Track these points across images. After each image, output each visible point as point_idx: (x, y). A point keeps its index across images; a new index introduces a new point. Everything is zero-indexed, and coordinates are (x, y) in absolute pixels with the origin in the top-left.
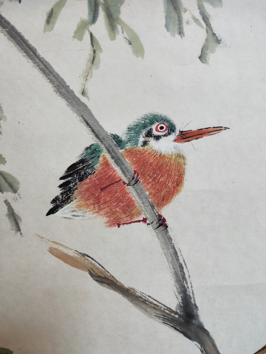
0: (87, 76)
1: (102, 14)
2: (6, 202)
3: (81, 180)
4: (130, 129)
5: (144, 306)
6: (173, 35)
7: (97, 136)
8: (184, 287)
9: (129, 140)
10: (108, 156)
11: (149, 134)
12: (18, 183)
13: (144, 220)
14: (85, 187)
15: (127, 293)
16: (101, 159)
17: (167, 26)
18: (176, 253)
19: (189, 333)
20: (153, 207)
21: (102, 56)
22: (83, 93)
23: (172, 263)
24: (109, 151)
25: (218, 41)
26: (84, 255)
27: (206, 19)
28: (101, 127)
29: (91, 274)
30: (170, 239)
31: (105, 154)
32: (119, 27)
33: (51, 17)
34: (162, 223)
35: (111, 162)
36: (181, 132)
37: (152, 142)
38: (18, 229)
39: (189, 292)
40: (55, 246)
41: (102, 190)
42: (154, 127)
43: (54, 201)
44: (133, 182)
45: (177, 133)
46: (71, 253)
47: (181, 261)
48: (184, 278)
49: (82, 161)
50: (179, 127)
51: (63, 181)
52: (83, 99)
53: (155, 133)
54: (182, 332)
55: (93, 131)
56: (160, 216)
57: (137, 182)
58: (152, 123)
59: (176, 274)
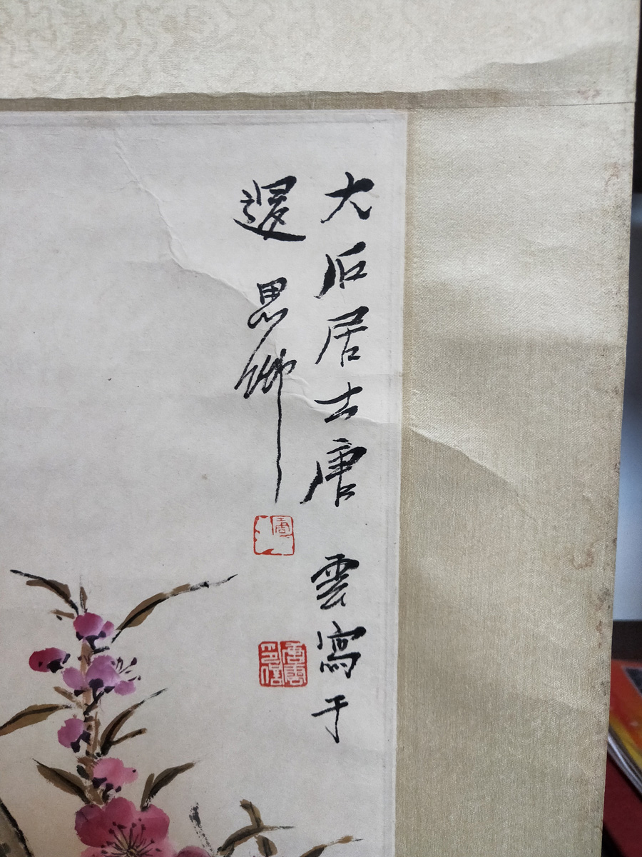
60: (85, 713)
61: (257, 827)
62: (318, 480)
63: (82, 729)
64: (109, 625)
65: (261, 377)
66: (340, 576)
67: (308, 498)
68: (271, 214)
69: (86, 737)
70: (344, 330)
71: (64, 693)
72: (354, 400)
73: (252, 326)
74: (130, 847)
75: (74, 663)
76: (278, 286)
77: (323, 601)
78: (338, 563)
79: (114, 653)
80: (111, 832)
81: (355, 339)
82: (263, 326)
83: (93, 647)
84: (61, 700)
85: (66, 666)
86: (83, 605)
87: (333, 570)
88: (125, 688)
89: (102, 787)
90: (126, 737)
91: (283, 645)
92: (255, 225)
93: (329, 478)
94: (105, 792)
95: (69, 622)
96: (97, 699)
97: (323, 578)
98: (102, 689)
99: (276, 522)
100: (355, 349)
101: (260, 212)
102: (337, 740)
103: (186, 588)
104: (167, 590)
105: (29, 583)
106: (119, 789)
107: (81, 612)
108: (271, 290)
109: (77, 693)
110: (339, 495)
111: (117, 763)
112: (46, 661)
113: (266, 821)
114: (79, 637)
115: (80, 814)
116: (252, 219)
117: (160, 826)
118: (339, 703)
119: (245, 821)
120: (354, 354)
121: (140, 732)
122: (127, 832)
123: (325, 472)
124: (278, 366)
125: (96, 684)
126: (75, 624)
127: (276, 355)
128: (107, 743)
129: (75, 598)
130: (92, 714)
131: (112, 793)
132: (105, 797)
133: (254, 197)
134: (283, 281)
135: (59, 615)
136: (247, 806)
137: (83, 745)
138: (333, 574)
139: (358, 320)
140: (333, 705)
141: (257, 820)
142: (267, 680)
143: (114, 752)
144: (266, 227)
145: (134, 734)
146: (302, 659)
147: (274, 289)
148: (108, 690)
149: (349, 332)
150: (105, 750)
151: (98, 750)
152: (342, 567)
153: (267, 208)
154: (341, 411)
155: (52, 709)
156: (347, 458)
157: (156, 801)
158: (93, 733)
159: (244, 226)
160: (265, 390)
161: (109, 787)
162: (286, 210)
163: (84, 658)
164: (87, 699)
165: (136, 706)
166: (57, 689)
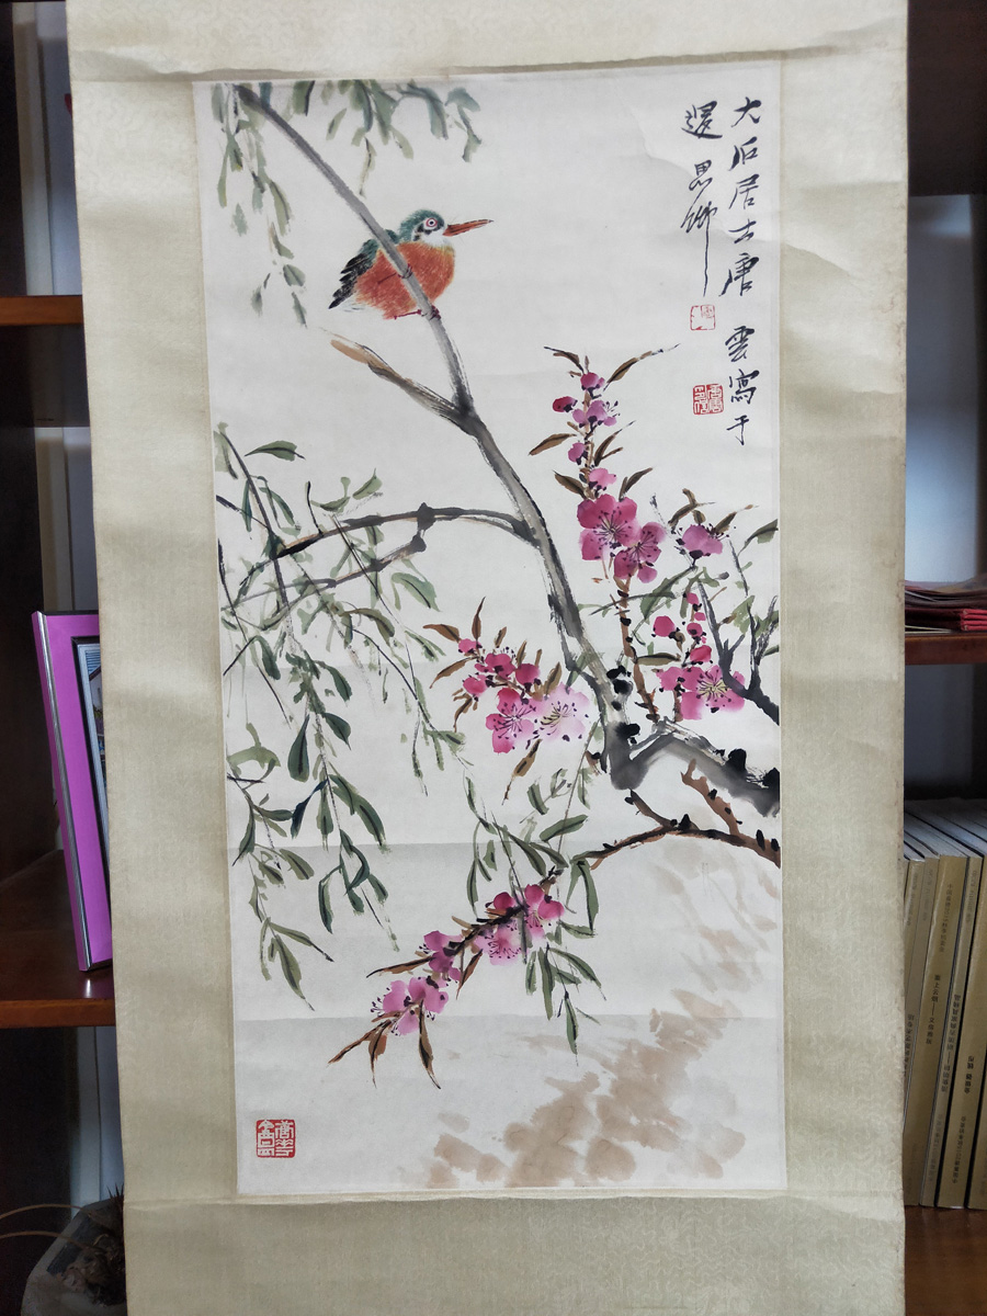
0: (364, 177)
1: (375, 122)
2: (293, 295)
3: (360, 273)
4: (403, 225)
5: (421, 398)
6: (438, 138)
7: (374, 232)
8: (458, 377)
9: (403, 235)
10: (384, 251)
11: (421, 229)
12: (303, 276)
13: (419, 312)
14: (364, 280)
15: (404, 384)
16: (378, 253)
17: (433, 131)
18: (449, 343)
19: (466, 427)
20: (426, 299)
21: (376, 159)
22: (361, 193)
23: (446, 352)
24: (384, 246)
25: (479, 142)
26: (363, 347)
27: (466, 122)
28: (377, 224)
29: (370, 366)
30: (443, 330)
31: (381, 249)
32: (391, 133)
33: (332, 127)
34: (435, 314)
35: (387, 256)
36: (450, 226)
37: (424, 236)
38: (304, 322)
39: (464, 382)
40: (338, 339)
41: (379, 283)
42: (425, 222)
43: (335, 294)
44: (407, 275)
45: (446, 227)
46: (351, 346)
47: (455, 352)
48: (458, 368)
49: (361, 256)
50: (447, 222)
51: (344, 275)
52: (361, 199)
53: (426, 228)
54: (458, 425)
55: (370, 228)
56: (433, 307)
57: (410, 275)
58: (423, 219)
59: (450, 364)
60: (586, 439)
61: (693, 504)
62: (730, 281)
63: (583, 449)
64: (602, 380)
65: (697, 219)
66: (743, 340)
67: (724, 292)
68: (702, 124)
69: (585, 455)
70: (745, 188)
71: (573, 426)
72: (751, 229)
73: (691, 189)
74: (612, 527)
75: (579, 406)
76: (706, 165)
77: (733, 356)
78: (742, 332)
79: (604, 399)
80: (600, 517)
81: (752, 193)
82: (698, 188)
83: (592, 395)
84: (570, 431)
85: (574, 408)
86: (587, 368)
87: (739, 337)
88: (610, 421)
89: (595, 488)
90: (610, 454)
91: (708, 387)
92: (693, 130)
93: (736, 278)
94: (596, 492)
95: (578, 379)
96: (593, 429)
97: (733, 342)
98: (596, 423)
99: (704, 309)
100: (752, 199)
101: (696, 122)
102: (743, 443)
103: (649, 354)
104: (638, 356)
105: (555, 355)
106: (605, 489)
107: (586, 372)
108: (703, 167)
109: (581, 426)
110: (743, 289)
111: (605, 471)
112: (563, 405)
113: (698, 501)
114: (583, 388)
115: (580, 506)
116: (691, 127)
117: (631, 510)
118: (743, 420)
119: (686, 502)
120: (751, 202)
121: (619, 450)
122: (609, 517)
123: (734, 275)
124: (707, 211)
125: (593, 419)
126: (582, 380)
127: (705, 206)
128: (599, 458)
129: (582, 363)
130: (589, 439)
131: (601, 492)
132: (597, 494)
133: (693, 114)
134: (709, 162)
135: (572, 374)
136: (686, 492)
137: (583, 459)
138: (739, 340)
139: (753, 182)
140: (740, 421)
141: (693, 501)
142: (699, 410)
143: (603, 464)
144: (700, 132)
145: (614, 452)
146: (720, 395)
147: (704, 167)
148: (600, 423)
149: (748, 190)
150: (597, 463)
151: (593, 463)
152: (744, 334)
153: (700, 120)
154: (745, 236)
155: (566, 436)
156: (747, 266)
157: (629, 494)
158: (589, 452)
159: (688, 131)
160: (699, 227)
161: (599, 487)
162: (710, 121)
163: (586, 403)
164: (587, 429)
165: (617, 433)
166: (569, 423)
